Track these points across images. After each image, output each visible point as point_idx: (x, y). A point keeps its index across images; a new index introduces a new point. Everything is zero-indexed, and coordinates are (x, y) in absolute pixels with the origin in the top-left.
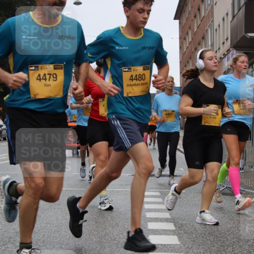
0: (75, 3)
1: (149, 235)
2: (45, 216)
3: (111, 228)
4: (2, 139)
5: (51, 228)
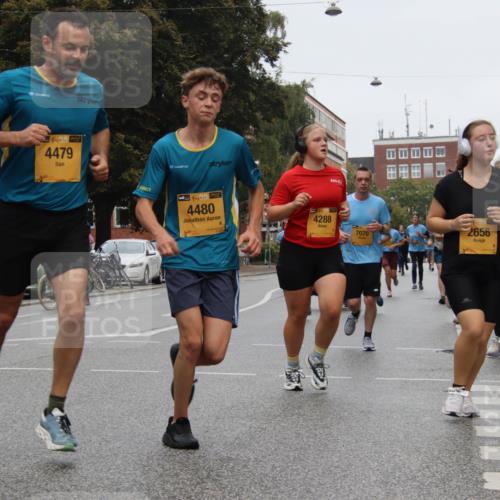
0: (328, 12)
1: (484, 471)
2: (275, 429)
3: (406, 456)
5: (286, 454)
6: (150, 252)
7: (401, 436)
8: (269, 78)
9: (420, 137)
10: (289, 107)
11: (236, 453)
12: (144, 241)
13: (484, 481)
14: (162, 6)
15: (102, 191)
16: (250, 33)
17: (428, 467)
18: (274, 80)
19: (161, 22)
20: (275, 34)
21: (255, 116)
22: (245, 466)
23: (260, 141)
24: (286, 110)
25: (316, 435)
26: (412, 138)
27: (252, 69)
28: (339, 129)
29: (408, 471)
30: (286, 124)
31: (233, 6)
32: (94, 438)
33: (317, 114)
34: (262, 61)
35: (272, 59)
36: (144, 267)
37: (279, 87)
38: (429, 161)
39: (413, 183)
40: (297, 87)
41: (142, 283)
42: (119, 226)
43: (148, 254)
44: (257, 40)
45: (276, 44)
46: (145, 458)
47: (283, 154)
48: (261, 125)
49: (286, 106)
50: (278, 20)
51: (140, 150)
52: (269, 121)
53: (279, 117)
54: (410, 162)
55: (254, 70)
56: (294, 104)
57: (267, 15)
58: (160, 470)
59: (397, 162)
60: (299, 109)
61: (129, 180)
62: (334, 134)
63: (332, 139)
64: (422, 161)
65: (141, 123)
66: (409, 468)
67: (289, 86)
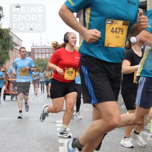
0: (16, 7)
7: (36, 137)
9: (45, 46)
10: (4, 35)
13: (59, 149)
17: (43, 146)
24: (4, 36)
25: (9, 137)
26: (43, 46)
28: (20, 43)
29: (37, 147)
30: (3, 41)
33: (13, 38)
37: (1, 29)
38: (47, 53)
39: (43, 60)
40: (7, 29)
47: (2, 50)
49: (3, 35)
54: (42, 53)
56: (6, 35)
59: (38, 53)
60: (8, 36)
62: (18, 44)
63: (18, 46)
64: (46, 53)
66: (37, 146)
67: (4, 29)
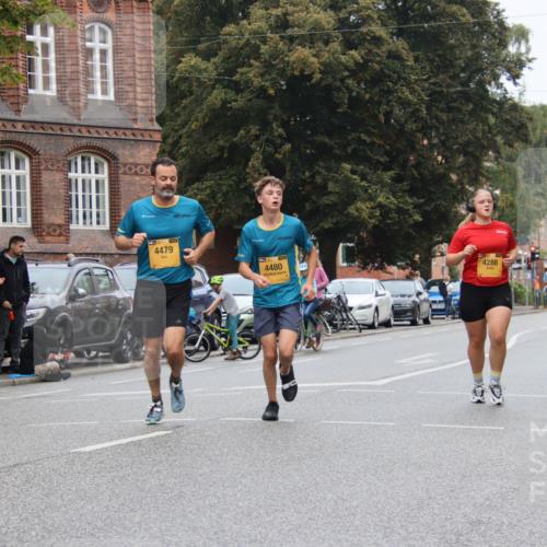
4: (421, 322)
6: (380, 293)
8: (510, 99)
10: (534, 129)
11: (488, 516)
12: (374, 281)
14: (392, 24)
15: (327, 227)
16: (490, 49)
18: (516, 100)
19: (391, 41)
20: (518, 48)
21: (495, 142)
22: (498, 531)
23: (501, 168)
24: (531, 133)
27: (492, 89)
31: (472, 20)
32: (329, 496)
34: (503, 79)
35: (515, 77)
36: (373, 308)
37: (522, 108)
40: (543, 107)
41: (371, 326)
42: (345, 264)
43: (377, 295)
44: (497, 57)
45: (519, 60)
46: (386, 518)
47: (527, 182)
48: (502, 150)
49: (530, 129)
50: (522, 34)
51: (369, 181)
52: (511, 146)
53: (522, 140)
55: (494, 90)
56: (539, 127)
57: (509, 28)
58: (404, 533)
61: (356, 214)
65: (369, 152)
67: (534, 107)
